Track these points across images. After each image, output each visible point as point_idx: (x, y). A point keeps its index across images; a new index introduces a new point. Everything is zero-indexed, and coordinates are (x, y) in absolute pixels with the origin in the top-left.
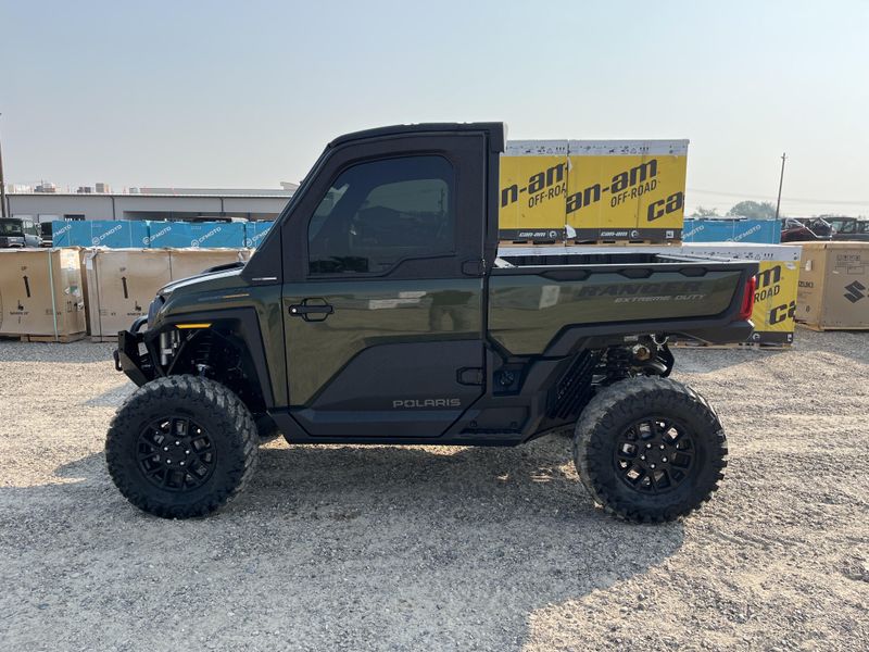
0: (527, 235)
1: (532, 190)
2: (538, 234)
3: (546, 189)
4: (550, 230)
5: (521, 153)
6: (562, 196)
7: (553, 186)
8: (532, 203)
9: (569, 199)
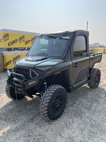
0: (20, 49)
1: (20, 40)
2: (21, 49)
3: (22, 40)
4: (23, 48)
5: (17, 33)
6: (24, 41)
7: (23, 40)
8: (20, 43)
9: (25, 42)
